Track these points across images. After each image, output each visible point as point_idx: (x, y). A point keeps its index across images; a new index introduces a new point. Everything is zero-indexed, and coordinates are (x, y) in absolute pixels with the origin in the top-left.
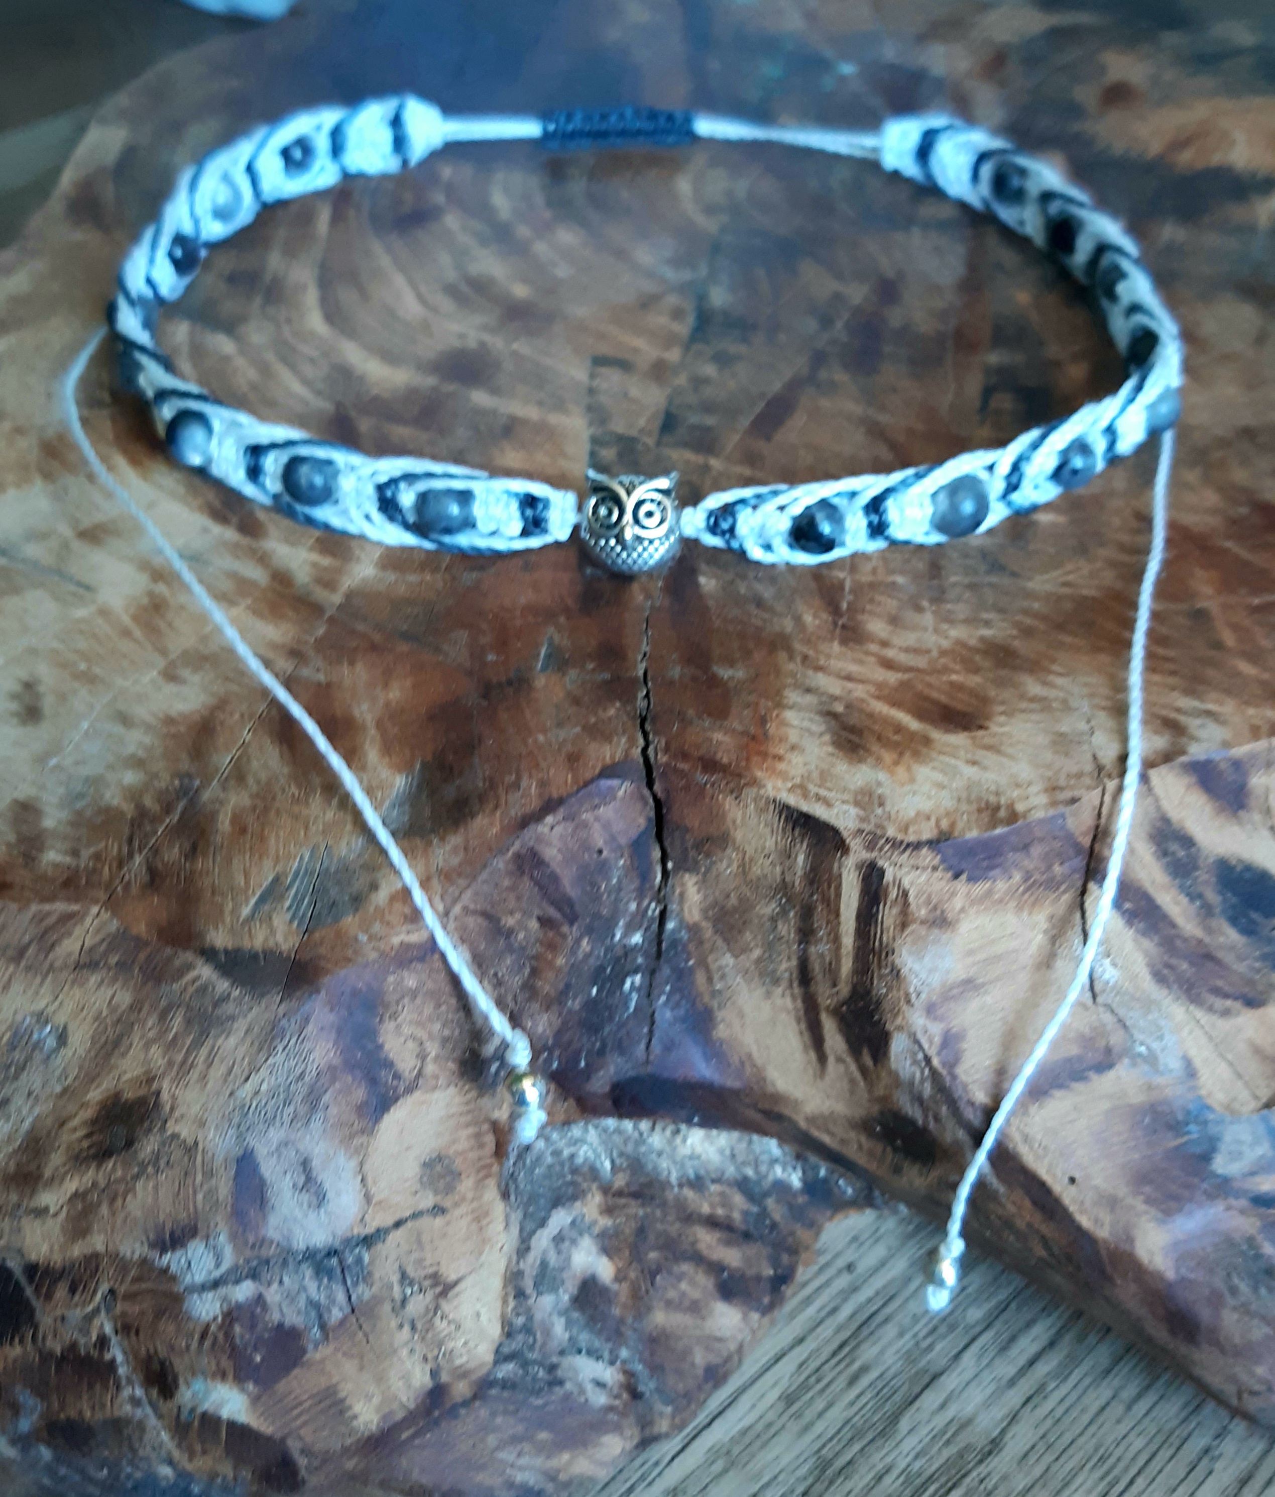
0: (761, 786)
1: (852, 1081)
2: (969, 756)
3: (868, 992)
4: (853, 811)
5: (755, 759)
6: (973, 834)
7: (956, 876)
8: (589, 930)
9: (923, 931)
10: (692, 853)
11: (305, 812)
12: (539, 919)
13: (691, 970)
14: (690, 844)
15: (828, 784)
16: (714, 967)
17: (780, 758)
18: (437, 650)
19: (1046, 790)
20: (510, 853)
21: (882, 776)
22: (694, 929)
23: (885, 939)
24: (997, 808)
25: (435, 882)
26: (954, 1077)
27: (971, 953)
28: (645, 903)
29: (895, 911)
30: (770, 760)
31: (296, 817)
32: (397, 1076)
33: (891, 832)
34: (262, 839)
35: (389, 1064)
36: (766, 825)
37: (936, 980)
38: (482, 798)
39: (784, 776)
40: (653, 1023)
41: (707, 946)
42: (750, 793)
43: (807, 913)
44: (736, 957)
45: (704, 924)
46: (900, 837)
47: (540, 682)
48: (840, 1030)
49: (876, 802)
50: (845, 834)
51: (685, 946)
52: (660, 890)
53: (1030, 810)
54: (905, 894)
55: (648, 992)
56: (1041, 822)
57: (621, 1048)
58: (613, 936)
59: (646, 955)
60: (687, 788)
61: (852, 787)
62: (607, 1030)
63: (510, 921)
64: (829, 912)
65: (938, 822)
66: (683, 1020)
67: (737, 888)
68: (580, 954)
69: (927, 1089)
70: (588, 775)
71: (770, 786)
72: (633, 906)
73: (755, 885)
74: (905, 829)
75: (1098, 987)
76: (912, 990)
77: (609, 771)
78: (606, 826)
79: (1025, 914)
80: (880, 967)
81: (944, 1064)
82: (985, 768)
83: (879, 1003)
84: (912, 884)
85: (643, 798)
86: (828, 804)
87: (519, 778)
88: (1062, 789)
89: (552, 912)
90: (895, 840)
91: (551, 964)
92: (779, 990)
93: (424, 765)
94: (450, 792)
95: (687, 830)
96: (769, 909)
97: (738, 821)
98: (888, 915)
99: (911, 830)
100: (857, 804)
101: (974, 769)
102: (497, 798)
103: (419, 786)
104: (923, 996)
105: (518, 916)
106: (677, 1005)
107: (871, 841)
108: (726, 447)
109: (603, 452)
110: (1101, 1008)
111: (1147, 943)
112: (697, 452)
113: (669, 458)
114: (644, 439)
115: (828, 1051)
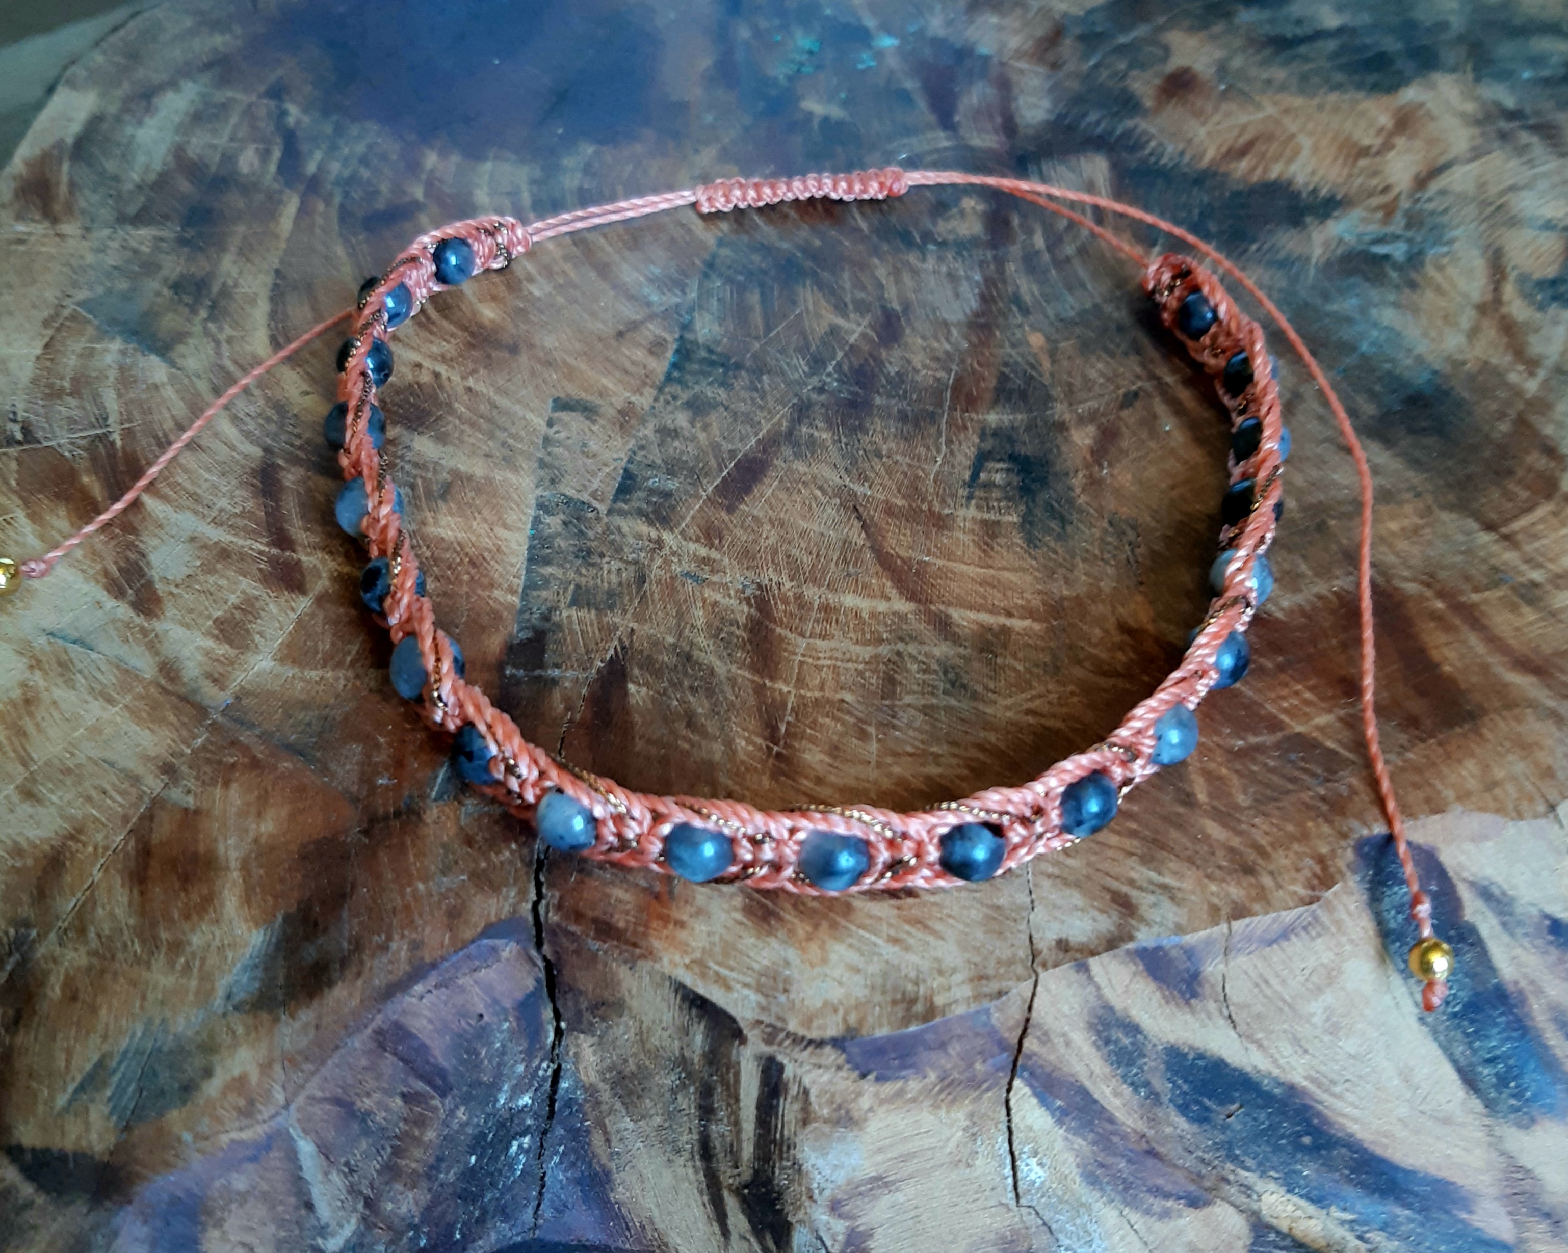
0: (659, 960)
2: (892, 932)
3: (770, 1180)
4: (754, 997)
5: (655, 924)
6: (882, 1032)
7: (863, 1076)
8: (466, 1100)
9: (827, 1129)
10: (587, 1016)
11: (145, 974)
12: (403, 1096)
13: (588, 1131)
14: (584, 1005)
15: (732, 963)
16: (612, 1130)
17: (681, 924)
18: (325, 770)
19: (971, 980)
20: (369, 1031)
21: (792, 954)
22: (591, 1090)
23: (786, 1133)
24: (913, 1001)
25: (277, 1068)
27: (880, 1150)
28: (536, 1063)
29: (797, 1106)
30: (671, 927)
31: (134, 983)
33: (793, 1026)
34: (93, 1009)
36: (663, 999)
37: (840, 1177)
38: (344, 963)
39: (684, 948)
40: (543, 1186)
41: (604, 1107)
42: (644, 966)
43: (706, 1092)
44: (636, 1122)
45: (602, 1086)
46: (802, 1032)
47: (432, 813)
48: (743, 1212)
49: (781, 986)
50: (742, 1024)
51: (581, 1107)
52: (553, 1048)
53: (950, 1005)
54: (806, 1092)
55: (540, 1153)
56: (961, 1017)
57: (505, 1214)
58: (497, 1100)
59: (536, 1116)
60: (577, 952)
61: (756, 966)
62: (489, 1196)
63: (367, 1103)
64: (729, 1096)
65: (846, 1013)
66: (578, 1182)
67: (635, 1055)
68: (455, 1126)
70: (468, 934)
71: (666, 961)
72: (521, 1068)
73: (655, 1054)
74: (808, 1022)
75: (1022, 1186)
76: (815, 1185)
77: (491, 930)
78: (488, 989)
79: (942, 1113)
80: (781, 1159)
82: (908, 949)
83: (780, 1194)
84: (813, 1082)
85: (531, 960)
86: (729, 988)
87: (389, 938)
88: (987, 978)
89: (420, 1086)
90: (795, 1034)
91: (417, 1141)
92: (681, 1161)
93: (287, 919)
94: (310, 953)
95: (580, 993)
96: (669, 1080)
97: (634, 991)
98: (789, 1110)
99: (815, 1024)
100: (759, 989)
101: (896, 949)
102: (362, 962)
103: (279, 942)
104: (827, 1193)
105: (377, 1096)
106: (573, 1164)
107: (770, 1034)
108: (683, 518)
109: (548, 520)
110: (1024, 1211)
111: (1079, 1142)
112: (651, 523)
113: (619, 529)
114: (595, 504)
115: (731, 1227)
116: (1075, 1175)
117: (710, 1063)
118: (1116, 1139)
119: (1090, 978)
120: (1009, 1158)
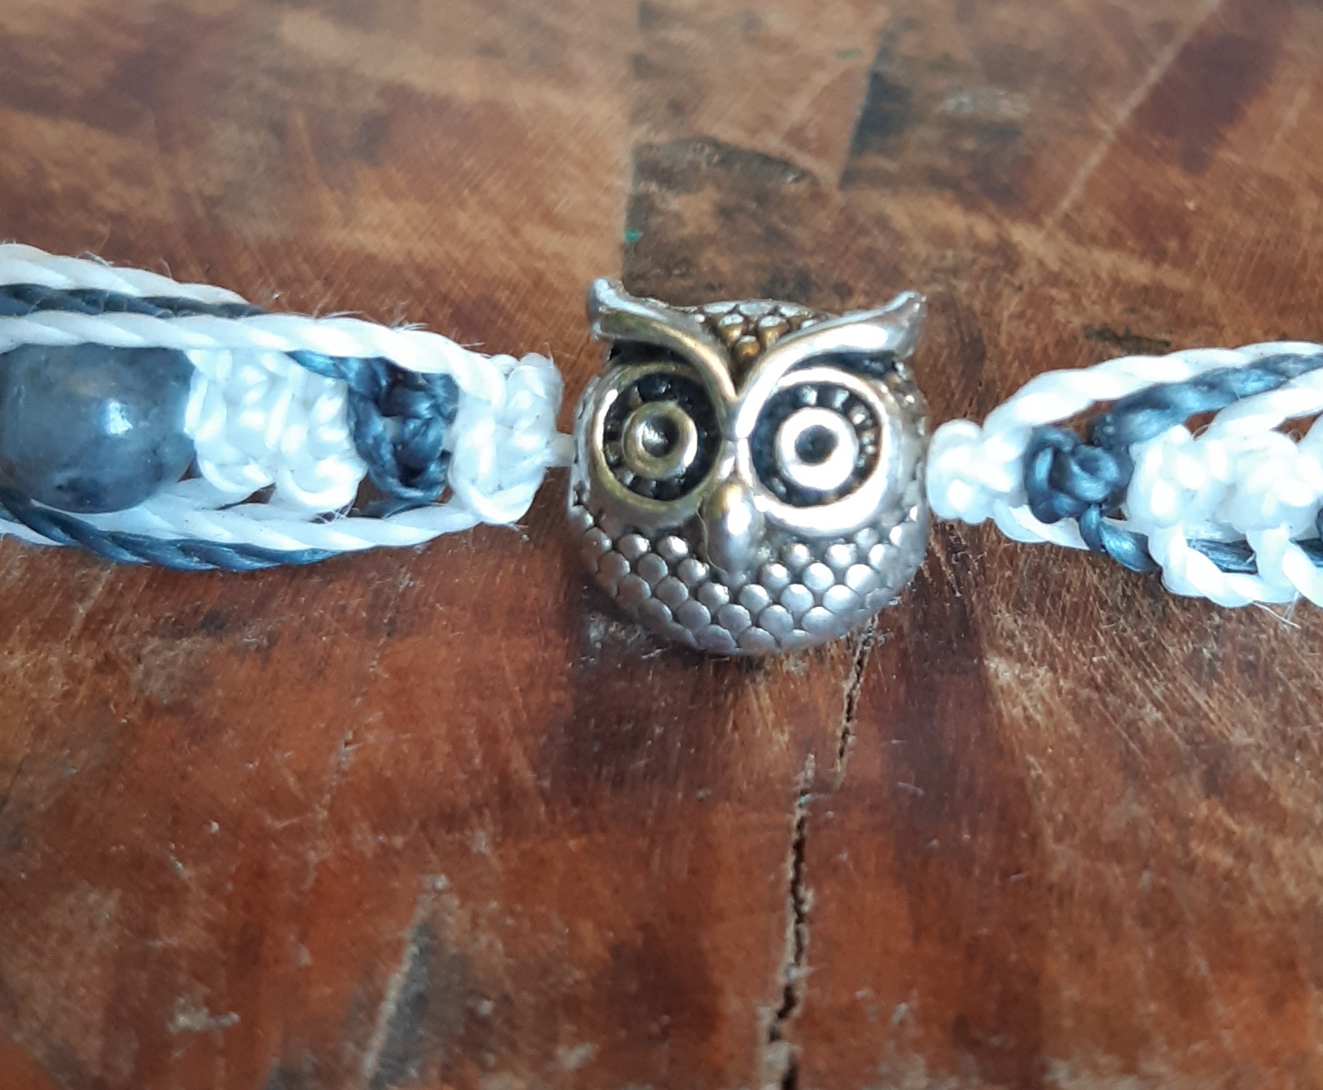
108: (1062, 189)
109: (675, 203)
112: (970, 204)
113: (882, 222)
114: (804, 160)
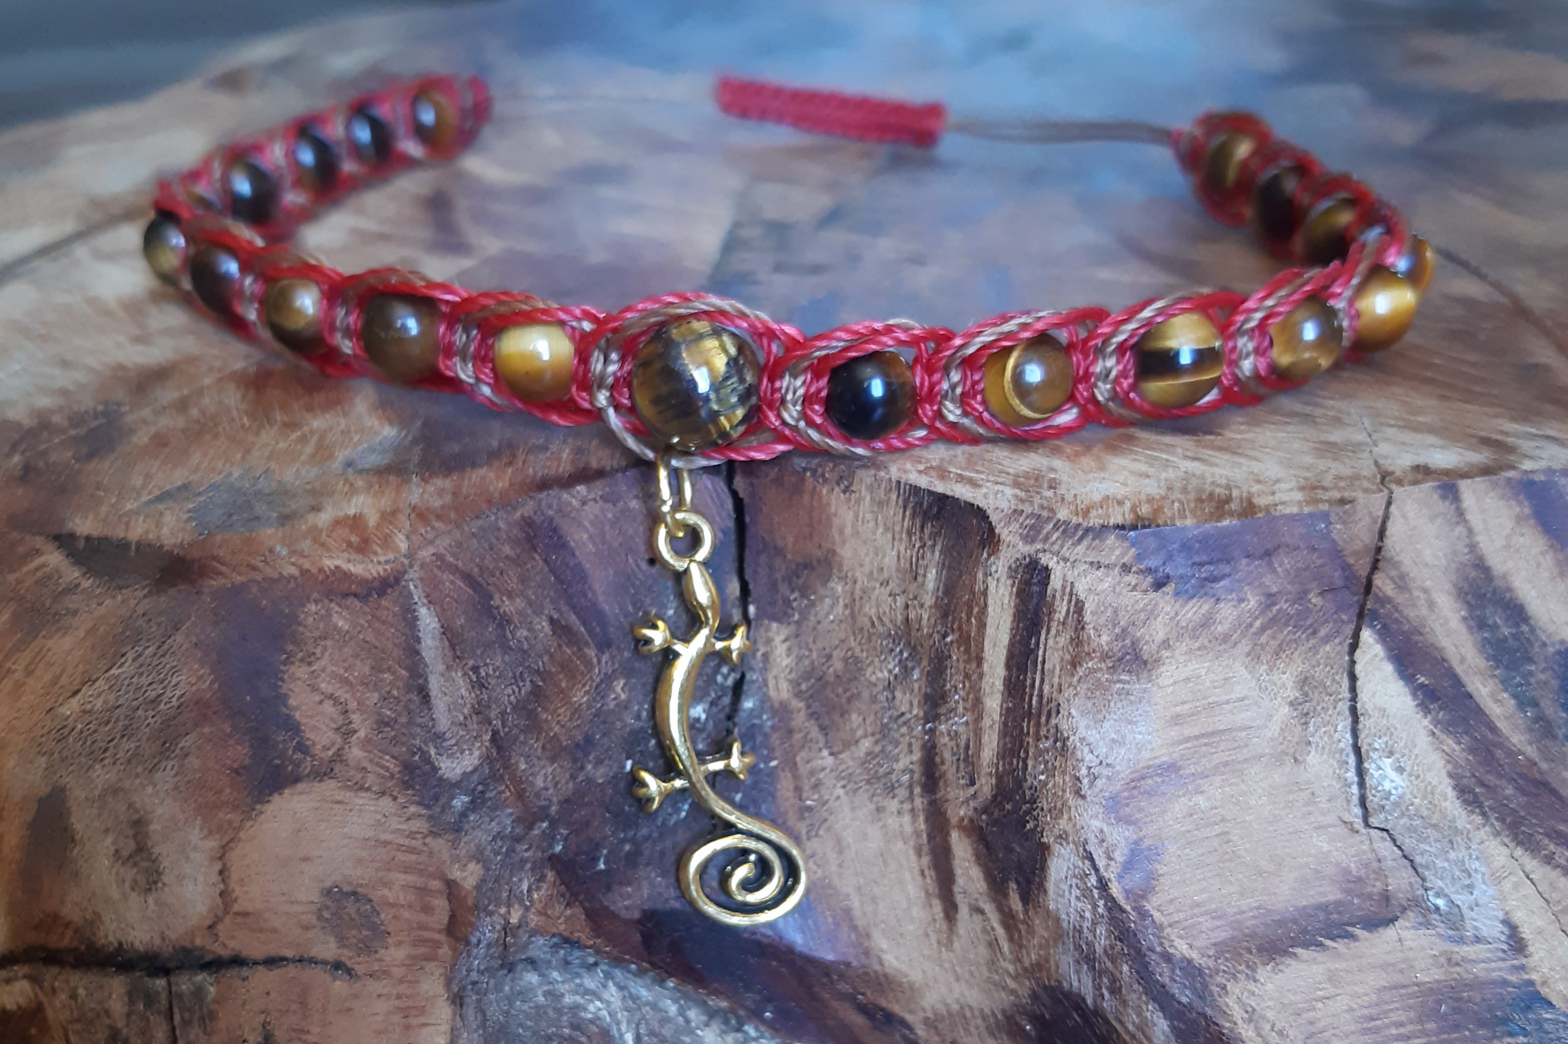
0: (881, 467)
1: (994, 944)
2: (1190, 454)
3: (1019, 783)
4: (1010, 492)
6: (1187, 524)
7: (1157, 586)
9: (1104, 673)
10: (784, 589)
12: (552, 621)
14: (780, 571)
16: (803, 769)
19: (1302, 488)
21: (1058, 464)
22: (781, 712)
23: (1046, 688)
24: (1226, 500)
25: (403, 518)
26: (1143, 914)
29: (1063, 640)
32: (303, 748)
33: (1063, 514)
35: (294, 728)
36: (887, 529)
37: (1120, 760)
38: (491, 454)
41: (798, 736)
42: (863, 477)
43: (937, 668)
44: (836, 754)
45: (794, 704)
46: (1076, 521)
49: (1045, 485)
50: (994, 518)
51: (766, 736)
53: (1274, 505)
54: (1079, 607)
56: (1292, 518)
61: (1012, 471)
63: (507, 605)
64: (969, 659)
65: (1134, 507)
67: (841, 643)
68: (611, 700)
69: (1102, 939)
71: (893, 469)
73: (868, 632)
74: (1085, 513)
75: (1371, 799)
76: (1084, 771)
79: (1263, 668)
80: (1038, 738)
81: (1127, 893)
82: (1211, 465)
83: (1034, 800)
84: (1089, 592)
86: (972, 485)
87: (549, 443)
89: (573, 621)
90: (1067, 523)
91: (564, 694)
92: (895, 804)
95: (780, 552)
96: (885, 670)
97: (848, 529)
98: (1052, 649)
100: (1016, 485)
102: (513, 457)
104: (1100, 783)
105: (519, 602)
107: (1032, 527)
110: (1373, 832)
111: (1450, 743)
115: (959, 898)
116: (1446, 788)
117: (945, 615)
118: (1499, 753)
119: (1461, 513)
120: (1352, 760)
